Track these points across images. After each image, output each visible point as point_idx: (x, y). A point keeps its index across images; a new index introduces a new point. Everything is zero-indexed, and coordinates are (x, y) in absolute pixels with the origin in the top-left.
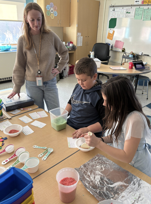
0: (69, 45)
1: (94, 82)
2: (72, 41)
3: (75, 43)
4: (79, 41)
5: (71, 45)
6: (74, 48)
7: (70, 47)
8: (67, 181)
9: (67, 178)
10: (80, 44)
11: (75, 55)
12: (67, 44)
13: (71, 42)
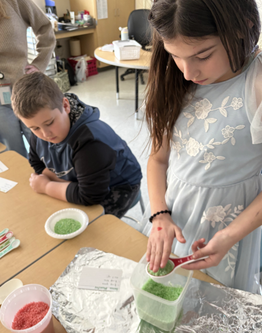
0: (82, 17)
1: (62, 116)
2: (88, 10)
3: (93, 14)
4: (101, 7)
5: (86, 17)
6: (92, 24)
7: (85, 22)
8: (32, 310)
9: (33, 304)
10: (104, 15)
11: (95, 36)
12: (79, 16)
13: (86, 12)
